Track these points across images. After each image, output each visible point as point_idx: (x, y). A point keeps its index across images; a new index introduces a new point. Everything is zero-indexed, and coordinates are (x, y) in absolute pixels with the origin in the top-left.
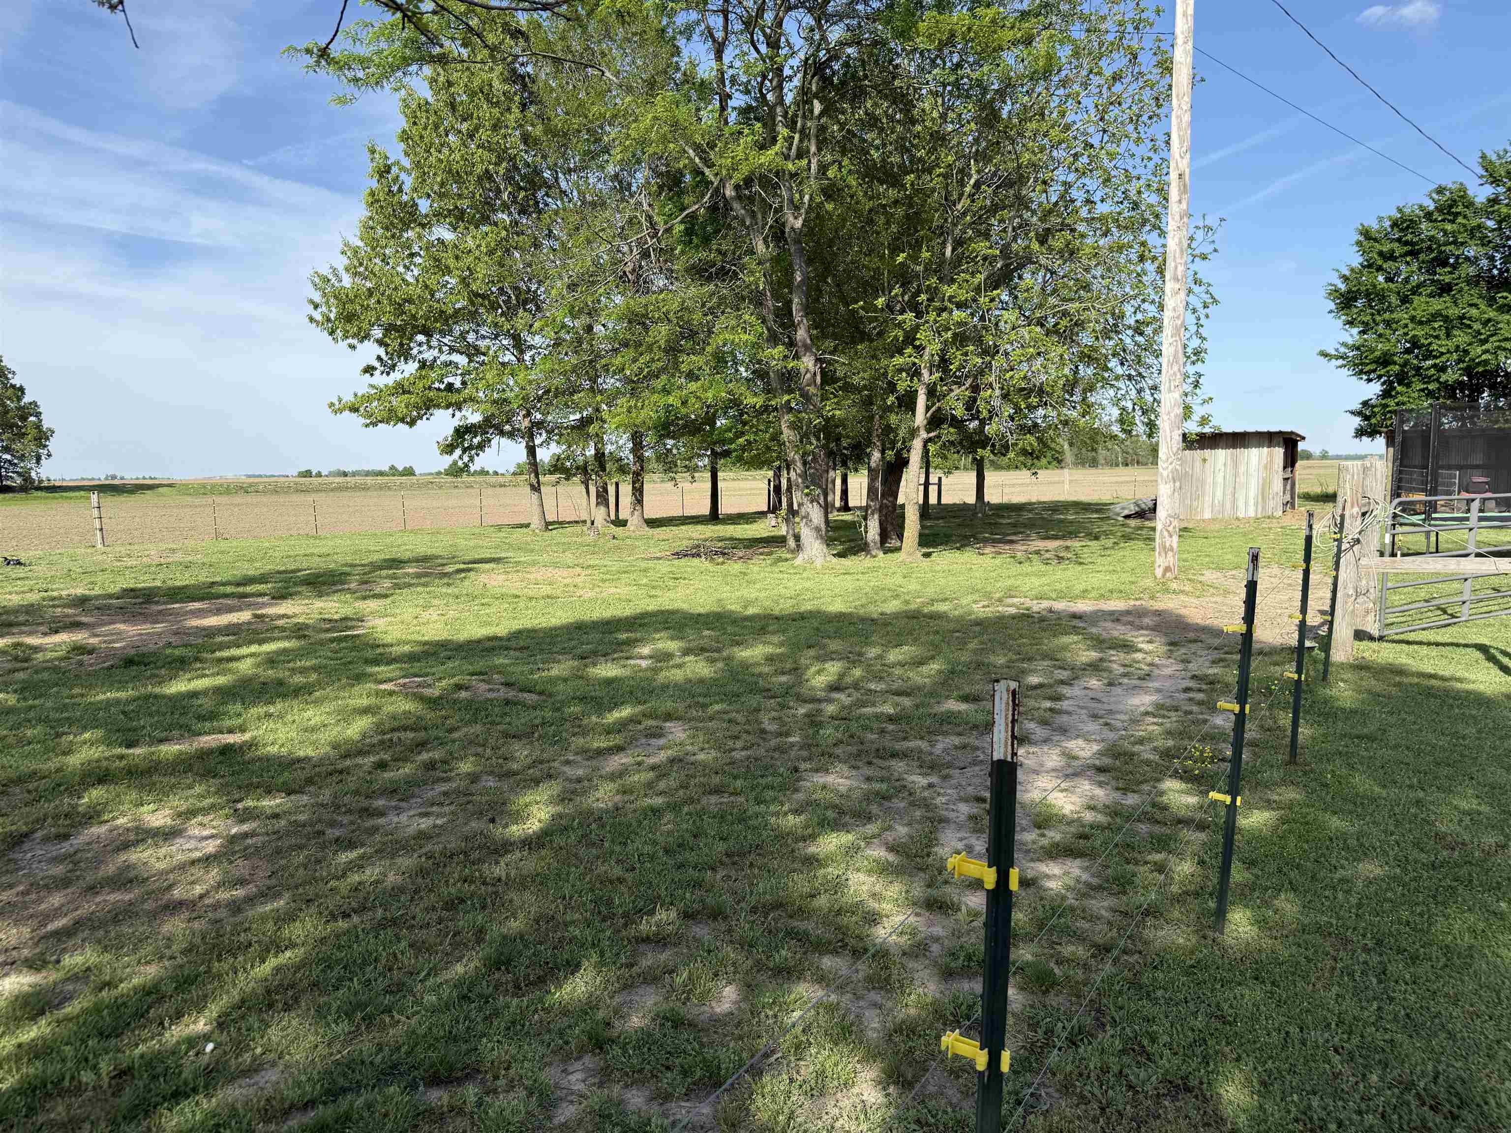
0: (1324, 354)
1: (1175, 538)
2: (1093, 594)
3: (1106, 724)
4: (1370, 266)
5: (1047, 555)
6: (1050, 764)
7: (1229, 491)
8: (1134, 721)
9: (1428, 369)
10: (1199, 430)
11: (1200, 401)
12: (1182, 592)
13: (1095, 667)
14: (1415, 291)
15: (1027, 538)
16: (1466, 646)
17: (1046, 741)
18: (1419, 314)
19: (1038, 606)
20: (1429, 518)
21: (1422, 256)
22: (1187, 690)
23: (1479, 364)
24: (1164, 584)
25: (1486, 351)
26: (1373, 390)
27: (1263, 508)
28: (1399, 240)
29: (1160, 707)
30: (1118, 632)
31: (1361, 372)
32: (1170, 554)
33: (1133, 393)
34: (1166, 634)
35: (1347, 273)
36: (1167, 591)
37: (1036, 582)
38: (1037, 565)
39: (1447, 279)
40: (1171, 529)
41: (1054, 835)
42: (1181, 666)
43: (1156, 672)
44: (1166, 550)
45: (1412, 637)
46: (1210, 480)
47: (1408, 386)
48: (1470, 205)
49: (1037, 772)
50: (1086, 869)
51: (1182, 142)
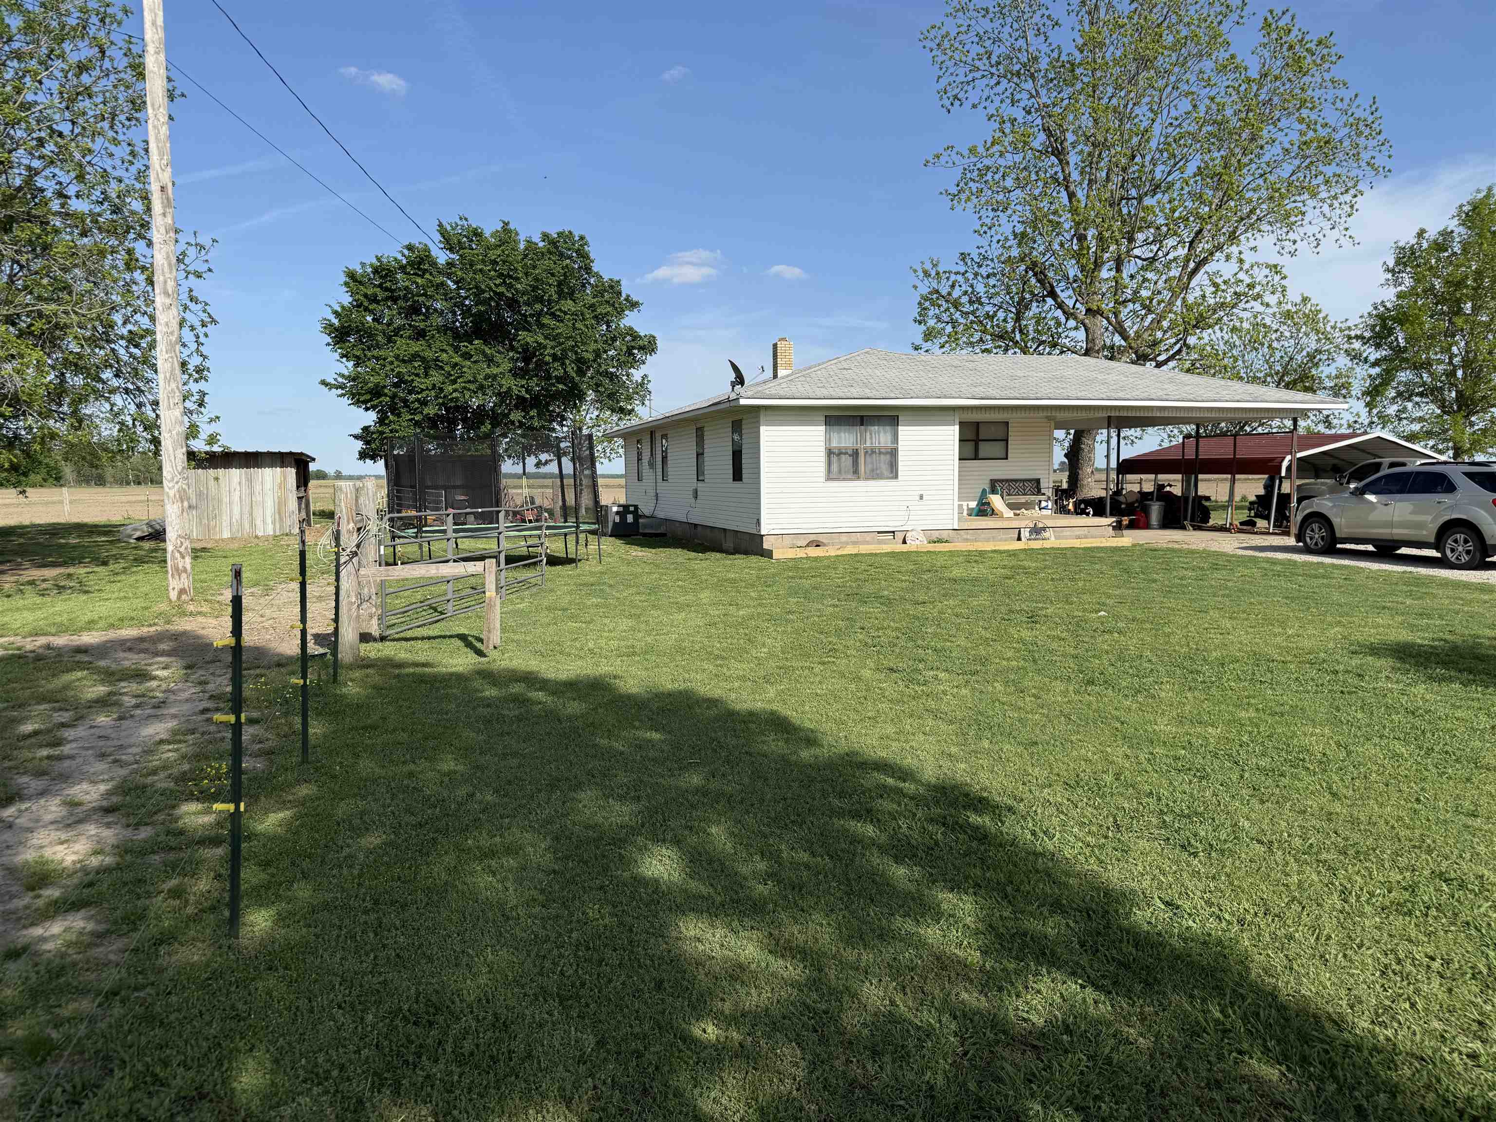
0: (324, 383)
1: (188, 560)
2: (101, 624)
3: (115, 761)
4: (359, 306)
5: (44, 586)
6: (49, 817)
7: (246, 509)
8: (148, 752)
9: (413, 402)
10: (207, 448)
11: (206, 419)
12: (200, 613)
13: (103, 703)
14: (397, 331)
15: (18, 567)
16: (451, 637)
17: (42, 794)
18: (402, 353)
19: (30, 644)
20: (420, 531)
21: (401, 303)
22: (205, 711)
23: (452, 399)
24: (179, 607)
25: (455, 390)
26: (370, 418)
27: (281, 527)
28: (380, 286)
29: (174, 732)
30: (130, 661)
31: (358, 401)
32: (184, 575)
33: (132, 408)
34: (182, 658)
35: (339, 309)
36: (183, 614)
37: (29, 616)
38: (31, 598)
39: (422, 325)
40: (182, 549)
41: (52, 893)
42: (198, 689)
43: (172, 697)
44: (178, 572)
45: (409, 634)
46: (226, 500)
47: (399, 415)
48: (434, 264)
49: (31, 830)
50: (89, 919)
51: (161, 155)
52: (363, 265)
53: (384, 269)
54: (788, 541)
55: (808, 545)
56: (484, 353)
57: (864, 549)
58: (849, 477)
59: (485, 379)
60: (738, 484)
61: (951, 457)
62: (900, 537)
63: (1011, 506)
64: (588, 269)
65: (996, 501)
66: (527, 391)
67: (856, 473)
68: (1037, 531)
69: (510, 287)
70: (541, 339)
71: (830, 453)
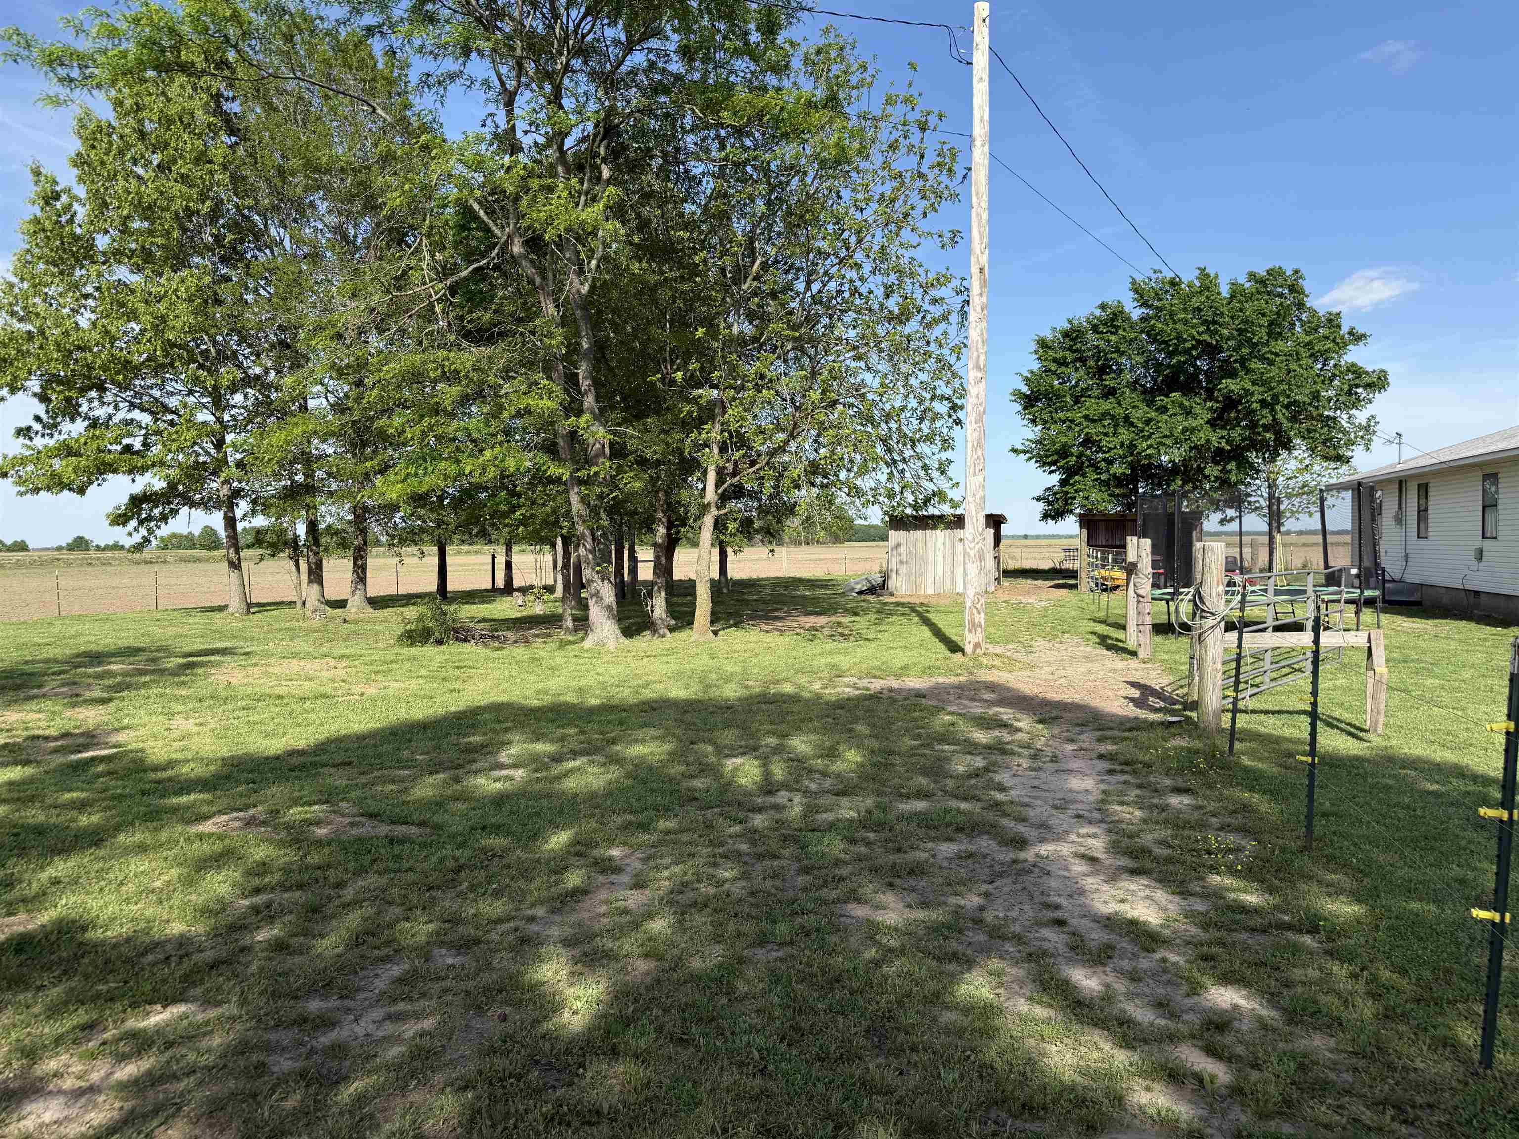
0: (1013, 450)
1: (982, 615)
4: (1047, 371)
5: (827, 632)
7: (949, 568)
9: (1099, 462)
12: (994, 667)
14: (1085, 393)
15: (790, 614)
18: (1091, 413)
21: (1090, 363)
23: (1143, 458)
24: (975, 659)
25: (1150, 447)
26: (1054, 479)
28: (1070, 349)
31: (1045, 464)
32: (979, 630)
35: (1029, 377)
36: (980, 666)
39: (1112, 384)
40: (979, 606)
44: (975, 626)
46: (931, 558)
47: (1084, 475)
48: (1127, 320)
51: (982, 239)
52: (1054, 329)
53: (1074, 331)
56: (1181, 406)
59: (1182, 432)
64: (1301, 305)
66: (1228, 442)
69: (1213, 333)
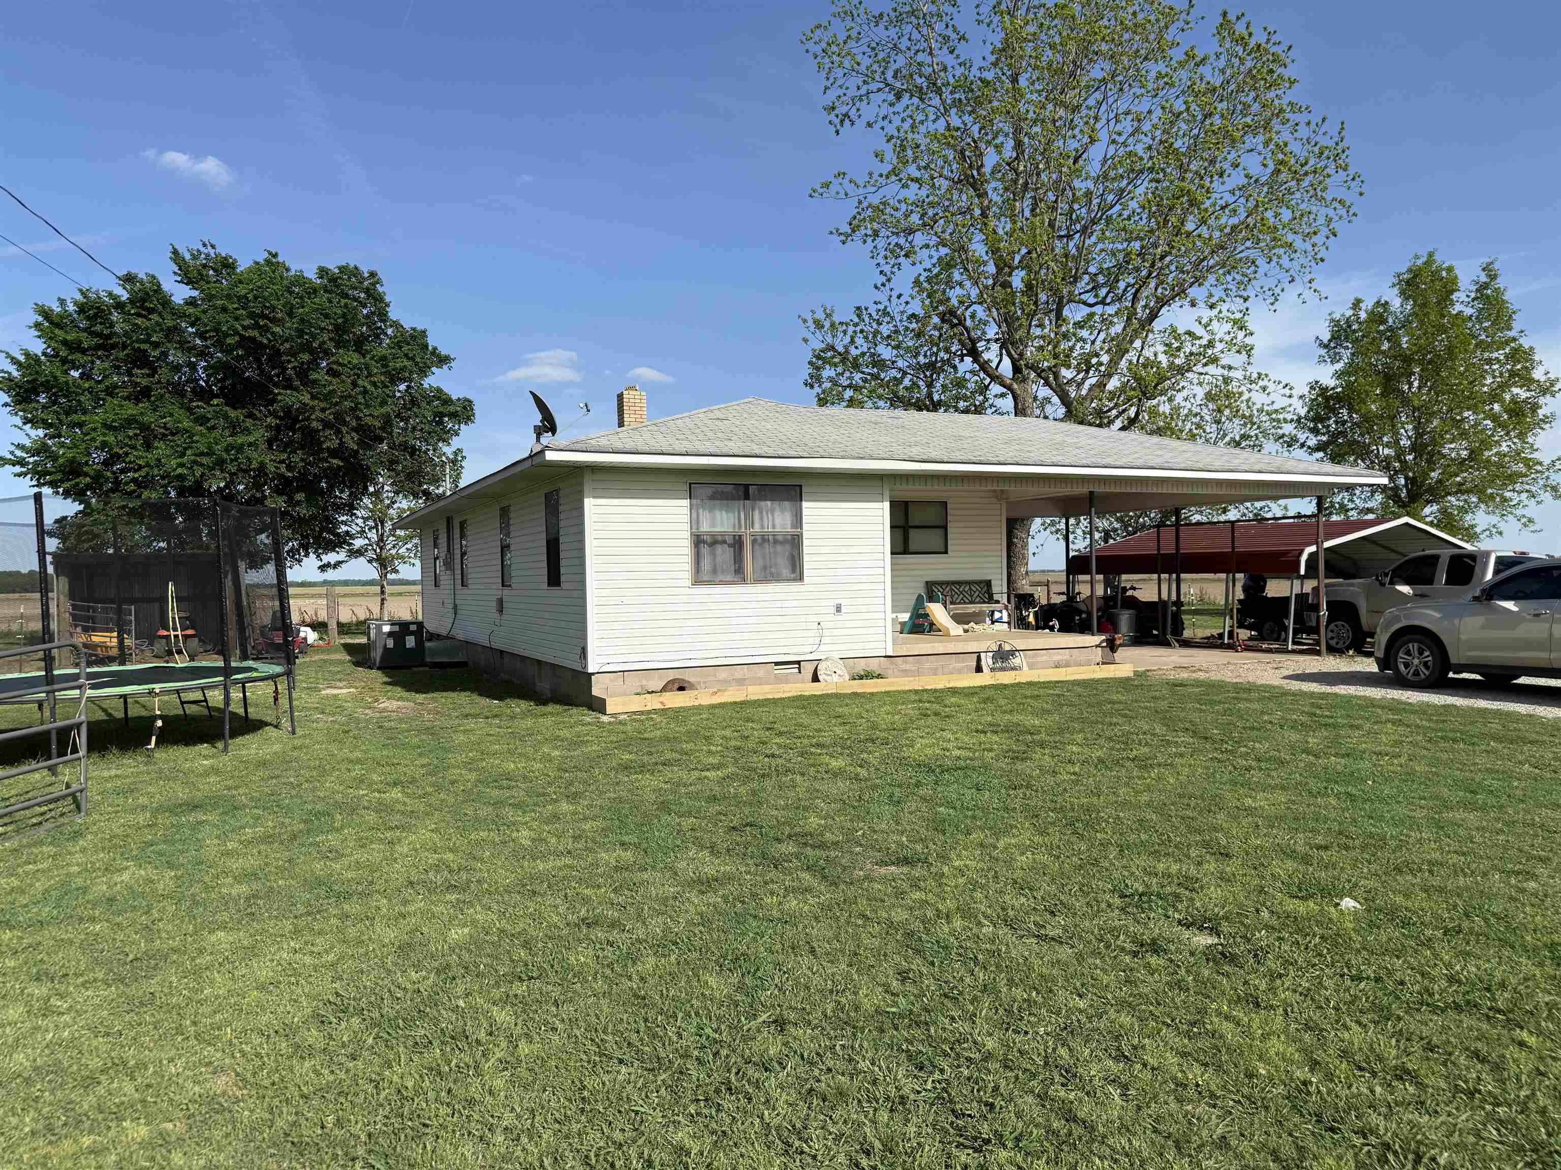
4: (55, 356)
28: (87, 330)
31: (46, 483)
52: (62, 302)
53: (92, 307)
54: (634, 682)
55: (664, 689)
56: (226, 417)
57: (755, 693)
58: (729, 578)
59: (227, 450)
60: (555, 592)
61: (880, 549)
62: (808, 670)
63: (959, 619)
64: (383, 315)
65: (938, 612)
66: (289, 468)
67: (739, 574)
68: (1002, 656)
69: (264, 330)
70: (306, 398)
71: (698, 541)
